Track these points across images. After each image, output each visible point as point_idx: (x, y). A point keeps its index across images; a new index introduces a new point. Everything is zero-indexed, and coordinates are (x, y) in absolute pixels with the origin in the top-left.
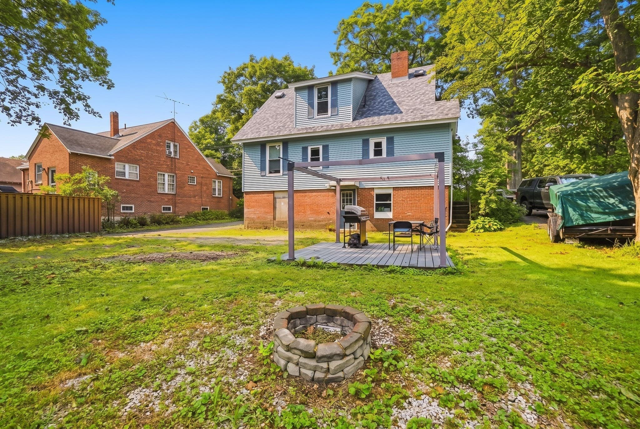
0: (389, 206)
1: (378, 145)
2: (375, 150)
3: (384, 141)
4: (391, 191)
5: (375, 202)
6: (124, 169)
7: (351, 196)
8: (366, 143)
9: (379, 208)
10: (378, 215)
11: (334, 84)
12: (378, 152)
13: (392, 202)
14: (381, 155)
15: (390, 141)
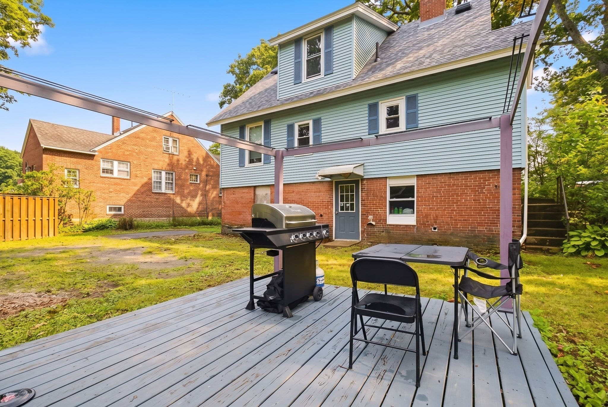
0: (410, 205)
1: (393, 110)
2: (387, 119)
3: (401, 102)
4: (413, 182)
5: (388, 199)
6: (112, 166)
7: (352, 191)
8: (373, 109)
9: (396, 208)
10: (393, 219)
11: (329, 29)
12: (393, 123)
13: (415, 199)
14: (397, 125)
15: (412, 102)
